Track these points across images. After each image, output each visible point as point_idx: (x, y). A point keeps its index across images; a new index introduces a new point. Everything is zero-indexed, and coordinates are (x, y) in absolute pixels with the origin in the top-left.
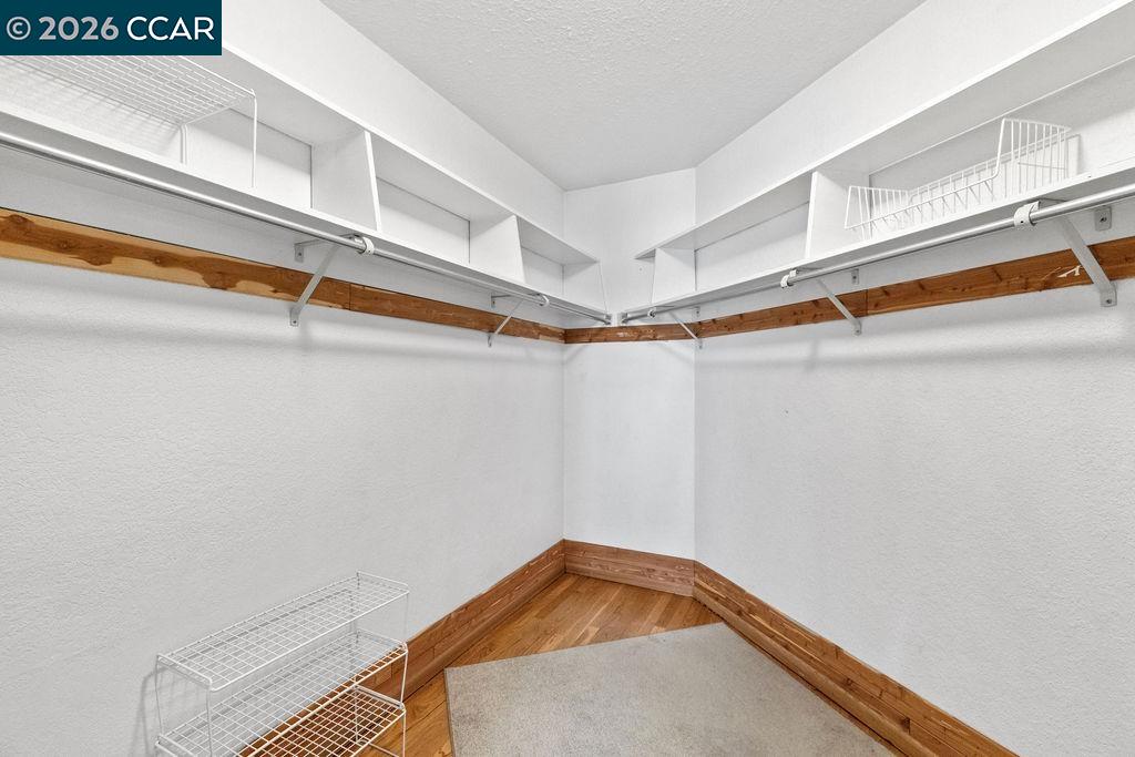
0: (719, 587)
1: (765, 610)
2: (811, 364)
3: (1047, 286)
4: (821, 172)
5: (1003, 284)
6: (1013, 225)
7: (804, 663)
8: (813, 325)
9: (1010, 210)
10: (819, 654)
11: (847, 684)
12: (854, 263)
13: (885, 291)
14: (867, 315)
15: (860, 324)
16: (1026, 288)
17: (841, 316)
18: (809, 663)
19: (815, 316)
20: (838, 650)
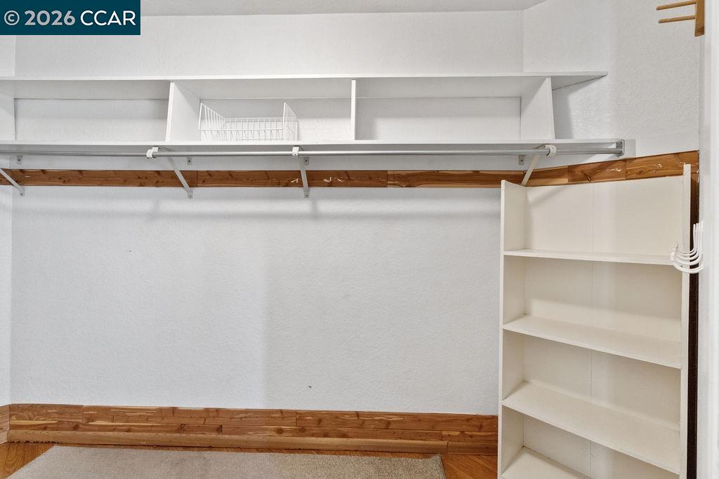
0: (47, 415)
1: (105, 412)
2: (153, 216)
3: (287, 185)
4: (176, 84)
5: (270, 181)
6: (291, 155)
7: (145, 434)
8: (154, 188)
9: (290, 148)
10: (159, 420)
11: (182, 428)
12: (189, 152)
13: (210, 173)
14: (197, 186)
15: (192, 192)
16: (279, 185)
17: (181, 185)
18: (150, 431)
19: (157, 182)
20: (174, 410)
